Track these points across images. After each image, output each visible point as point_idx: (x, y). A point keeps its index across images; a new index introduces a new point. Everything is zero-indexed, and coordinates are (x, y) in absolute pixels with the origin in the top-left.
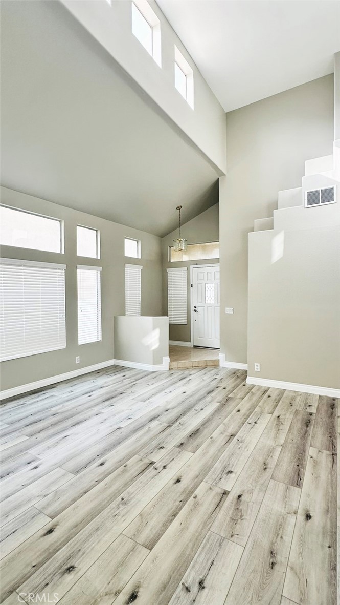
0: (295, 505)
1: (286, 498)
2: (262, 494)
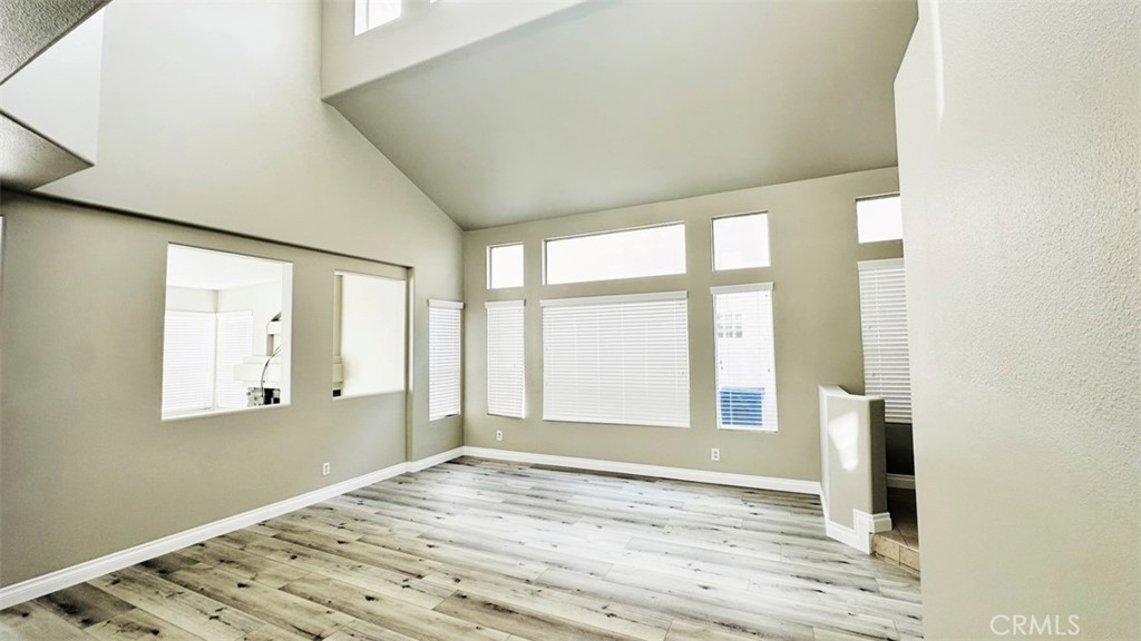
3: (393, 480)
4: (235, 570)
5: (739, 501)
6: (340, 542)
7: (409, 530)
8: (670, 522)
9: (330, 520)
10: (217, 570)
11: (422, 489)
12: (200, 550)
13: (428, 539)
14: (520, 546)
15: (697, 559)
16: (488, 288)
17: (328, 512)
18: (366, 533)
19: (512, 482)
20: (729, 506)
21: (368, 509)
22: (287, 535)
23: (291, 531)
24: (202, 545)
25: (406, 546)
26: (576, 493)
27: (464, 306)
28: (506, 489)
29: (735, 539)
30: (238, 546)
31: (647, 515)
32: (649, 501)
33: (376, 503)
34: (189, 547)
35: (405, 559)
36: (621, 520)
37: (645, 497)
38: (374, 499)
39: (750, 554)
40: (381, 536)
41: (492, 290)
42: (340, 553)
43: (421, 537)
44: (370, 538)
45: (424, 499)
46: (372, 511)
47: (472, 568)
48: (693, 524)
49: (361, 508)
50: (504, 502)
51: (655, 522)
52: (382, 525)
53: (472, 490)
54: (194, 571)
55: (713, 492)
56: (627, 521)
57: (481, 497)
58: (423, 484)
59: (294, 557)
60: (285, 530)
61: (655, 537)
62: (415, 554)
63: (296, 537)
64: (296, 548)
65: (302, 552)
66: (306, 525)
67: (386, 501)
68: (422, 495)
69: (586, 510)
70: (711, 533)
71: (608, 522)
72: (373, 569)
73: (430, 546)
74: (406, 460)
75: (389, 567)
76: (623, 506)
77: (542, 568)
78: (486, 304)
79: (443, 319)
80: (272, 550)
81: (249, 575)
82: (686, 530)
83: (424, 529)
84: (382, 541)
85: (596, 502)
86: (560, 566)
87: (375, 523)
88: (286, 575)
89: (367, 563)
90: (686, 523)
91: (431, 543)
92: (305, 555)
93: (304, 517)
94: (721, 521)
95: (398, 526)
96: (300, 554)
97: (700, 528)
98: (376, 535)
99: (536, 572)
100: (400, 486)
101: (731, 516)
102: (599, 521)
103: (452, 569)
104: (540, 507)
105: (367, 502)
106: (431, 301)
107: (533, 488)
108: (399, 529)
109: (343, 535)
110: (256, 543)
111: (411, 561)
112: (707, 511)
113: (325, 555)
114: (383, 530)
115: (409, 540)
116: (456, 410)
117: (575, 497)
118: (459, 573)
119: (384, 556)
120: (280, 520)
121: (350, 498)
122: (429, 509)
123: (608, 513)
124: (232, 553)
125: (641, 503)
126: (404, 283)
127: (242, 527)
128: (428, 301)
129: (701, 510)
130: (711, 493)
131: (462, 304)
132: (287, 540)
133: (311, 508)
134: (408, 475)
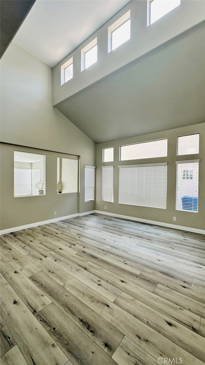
0: (24, 272)
1: (29, 270)
2: (37, 265)
3: (74, 218)
4: (30, 237)
5: (181, 235)
6: (56, 233)
7: (75, 232)
8: (154, 239)
9: (55, 227)
10: (26, 237)
11: (81, 221)
12: (23, 231)
13: (79, 235)
14: (105, 240)
15: (159, 251)
16: (103, 162)
17: (55, 225)
18: (63, 232)
19: (107, 222)
20: (177, 236)
21: (65, 226)
22: (44, 230)
23: (45, 229)
24: (24, 230)
25: (73, 236)
26: (126, 227)
27: (96, 167)
28: (105, 223)
29: (174, 247)
30: (32, 231)
31: (147, 236)
32: (149, 232)
33: (68, 224)
34: (21, 230)
35: (72, 240)
36: (138, 236)
37: (148, 230)
38: (68, 223)
39: (179, 252)
40: (67, 233)
41: (104, 162)
42: (56, 236)
43: (77, 234)
44: (64, 233)
45: (81, 224)
46: (66, 226)
47: (89, 245)
48: (161, 240)
49: (64, 225)
50: (103, 227)
51: (149, 238)
52: (68, 230)
53: (95, 223)
54: (21, 236)
55: (172, 231)
56: (139, 237)
57: (97, 225)
58: (82, 220)
59: (44, 236)
60: (44, 229)
61: (148, 243)
62: (75, 239)
63: (46, 231)
64: (45, 233)
65: (47, 235)
66: (49, 228)
67: (71, 224)
68: (80, 223)
69: (127, 232)
70: (167, 244)
71: (133, 236)
72: (63, 241)
73: (79, 237)
74: (78, 213)
75: (67, 242)
76: (140, 232)
77: (109, 247)
78: (102, 167)
79: (89, 171)
80: (40, 233)
81: (33, 239)
82: (159, 242)
83: (79, 232)
84: (67, 234)
85: (131, 230)
86: (115, 248)
87: (66, 229)
88: (42, 240)
89: (61, 239)
90: (159, 240)
91: (80, 236)
92: (47, 236)
93: (49, 226)
94: (172, 241)
95: (72, 231)
96: (46, 235)
97: (163, 242)
98: (66, 232)
99: (107, 248)
100: (76, 220)
101: (176, 240)
102: (130, 236)
103: (83, 244)
104: (113, 230)
105: (66, 223)
106: (85, 166)
107: (113, 224)
108: (72, 232)
109: (57, 231)
110: (37, 231)
111: (73, 240)
112: (168, 237)
113: (52, 236)
114: (68, 231)
115: (74, 235)
116: (93, 199)
117: (125, 228)
118: (85, 245)
119: (67, 238)
120: (43, 226)
121: (61, 222)
122: (81, 227)
123: (134, 234)
124: (30, 233)
125: (146, 232)
126: (77, 160)
127: (34, 227)
128: (84, 166)
129: (166, 236)
130: (171, 231)
131: (95, 167)
132: (44, 231)
133: (51, 223)
134: (78, 217)
